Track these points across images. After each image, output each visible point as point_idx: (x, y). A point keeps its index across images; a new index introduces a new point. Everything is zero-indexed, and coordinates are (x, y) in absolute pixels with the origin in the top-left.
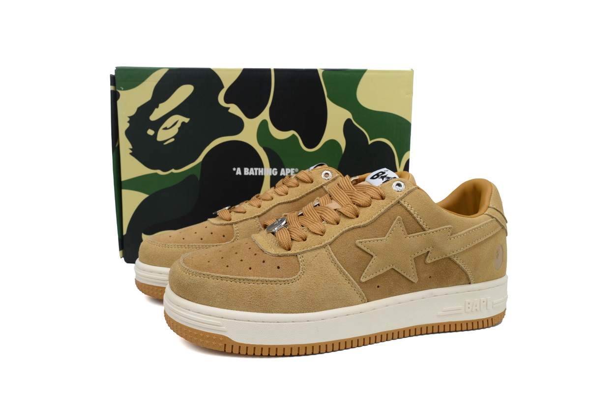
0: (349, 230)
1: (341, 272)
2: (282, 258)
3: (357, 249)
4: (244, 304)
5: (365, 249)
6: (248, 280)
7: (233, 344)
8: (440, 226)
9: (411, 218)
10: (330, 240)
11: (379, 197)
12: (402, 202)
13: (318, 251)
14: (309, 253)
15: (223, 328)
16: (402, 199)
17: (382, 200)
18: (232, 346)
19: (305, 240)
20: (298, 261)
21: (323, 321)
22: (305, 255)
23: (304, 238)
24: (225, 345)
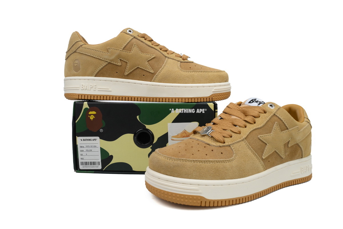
0: (253, 131)
1: (254, 153)
2: (222, 148)
3: (259, 141)
4: (210, 175)
5: (263, 140)
6: (209, 161)
7: (206, 201)
8: (294, 127)
9: (282, 123)
10: (245, 136)
11: (263, 112)
12: (276, 114)
13: (241, 143)
14: (236, 144)
15: (200, 191)
16: (276, 112)
17: (265, 114)
18: (206, 202)
19: (231, 137)
20: (232, 149)
21: (250, 182)
22: (234, 145)
23: (231, 136)
24: (201, 202)
